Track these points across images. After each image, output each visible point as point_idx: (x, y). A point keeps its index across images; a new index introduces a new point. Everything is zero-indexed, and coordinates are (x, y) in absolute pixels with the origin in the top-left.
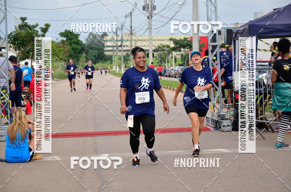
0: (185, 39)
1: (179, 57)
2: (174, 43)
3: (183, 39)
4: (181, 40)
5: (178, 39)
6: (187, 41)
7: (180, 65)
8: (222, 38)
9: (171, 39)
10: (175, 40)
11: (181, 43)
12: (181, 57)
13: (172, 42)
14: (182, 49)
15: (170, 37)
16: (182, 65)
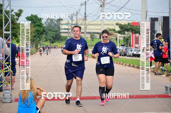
0: (129, 24)
1: (122, 39)
2: (120, 27)
3: (127, 24)
4: (125, 25)
5: (123, 24)
6: (131, 26)
7: (122, 46)
8: (160, 24)
9: (117, 24)
10: (120, 24)
11: (126, 28)
12: (123, 39)
13: (118, 26)
14: (126, 32)
15: (116, 22)
16: (124, 46)
